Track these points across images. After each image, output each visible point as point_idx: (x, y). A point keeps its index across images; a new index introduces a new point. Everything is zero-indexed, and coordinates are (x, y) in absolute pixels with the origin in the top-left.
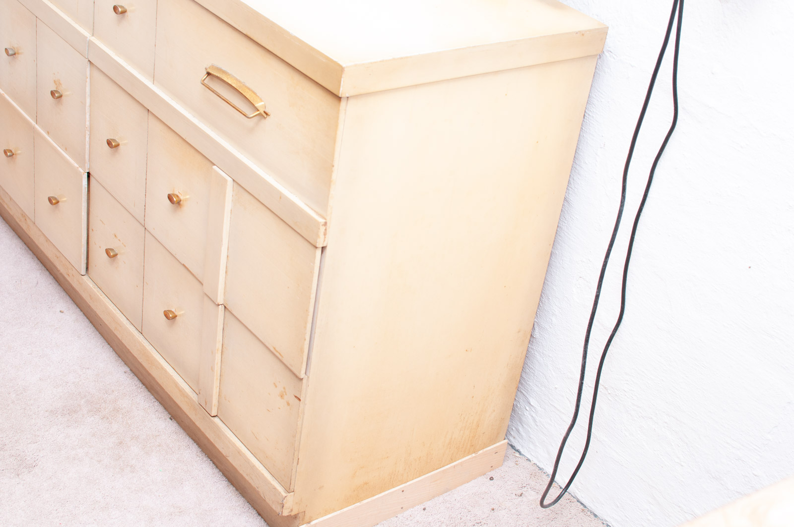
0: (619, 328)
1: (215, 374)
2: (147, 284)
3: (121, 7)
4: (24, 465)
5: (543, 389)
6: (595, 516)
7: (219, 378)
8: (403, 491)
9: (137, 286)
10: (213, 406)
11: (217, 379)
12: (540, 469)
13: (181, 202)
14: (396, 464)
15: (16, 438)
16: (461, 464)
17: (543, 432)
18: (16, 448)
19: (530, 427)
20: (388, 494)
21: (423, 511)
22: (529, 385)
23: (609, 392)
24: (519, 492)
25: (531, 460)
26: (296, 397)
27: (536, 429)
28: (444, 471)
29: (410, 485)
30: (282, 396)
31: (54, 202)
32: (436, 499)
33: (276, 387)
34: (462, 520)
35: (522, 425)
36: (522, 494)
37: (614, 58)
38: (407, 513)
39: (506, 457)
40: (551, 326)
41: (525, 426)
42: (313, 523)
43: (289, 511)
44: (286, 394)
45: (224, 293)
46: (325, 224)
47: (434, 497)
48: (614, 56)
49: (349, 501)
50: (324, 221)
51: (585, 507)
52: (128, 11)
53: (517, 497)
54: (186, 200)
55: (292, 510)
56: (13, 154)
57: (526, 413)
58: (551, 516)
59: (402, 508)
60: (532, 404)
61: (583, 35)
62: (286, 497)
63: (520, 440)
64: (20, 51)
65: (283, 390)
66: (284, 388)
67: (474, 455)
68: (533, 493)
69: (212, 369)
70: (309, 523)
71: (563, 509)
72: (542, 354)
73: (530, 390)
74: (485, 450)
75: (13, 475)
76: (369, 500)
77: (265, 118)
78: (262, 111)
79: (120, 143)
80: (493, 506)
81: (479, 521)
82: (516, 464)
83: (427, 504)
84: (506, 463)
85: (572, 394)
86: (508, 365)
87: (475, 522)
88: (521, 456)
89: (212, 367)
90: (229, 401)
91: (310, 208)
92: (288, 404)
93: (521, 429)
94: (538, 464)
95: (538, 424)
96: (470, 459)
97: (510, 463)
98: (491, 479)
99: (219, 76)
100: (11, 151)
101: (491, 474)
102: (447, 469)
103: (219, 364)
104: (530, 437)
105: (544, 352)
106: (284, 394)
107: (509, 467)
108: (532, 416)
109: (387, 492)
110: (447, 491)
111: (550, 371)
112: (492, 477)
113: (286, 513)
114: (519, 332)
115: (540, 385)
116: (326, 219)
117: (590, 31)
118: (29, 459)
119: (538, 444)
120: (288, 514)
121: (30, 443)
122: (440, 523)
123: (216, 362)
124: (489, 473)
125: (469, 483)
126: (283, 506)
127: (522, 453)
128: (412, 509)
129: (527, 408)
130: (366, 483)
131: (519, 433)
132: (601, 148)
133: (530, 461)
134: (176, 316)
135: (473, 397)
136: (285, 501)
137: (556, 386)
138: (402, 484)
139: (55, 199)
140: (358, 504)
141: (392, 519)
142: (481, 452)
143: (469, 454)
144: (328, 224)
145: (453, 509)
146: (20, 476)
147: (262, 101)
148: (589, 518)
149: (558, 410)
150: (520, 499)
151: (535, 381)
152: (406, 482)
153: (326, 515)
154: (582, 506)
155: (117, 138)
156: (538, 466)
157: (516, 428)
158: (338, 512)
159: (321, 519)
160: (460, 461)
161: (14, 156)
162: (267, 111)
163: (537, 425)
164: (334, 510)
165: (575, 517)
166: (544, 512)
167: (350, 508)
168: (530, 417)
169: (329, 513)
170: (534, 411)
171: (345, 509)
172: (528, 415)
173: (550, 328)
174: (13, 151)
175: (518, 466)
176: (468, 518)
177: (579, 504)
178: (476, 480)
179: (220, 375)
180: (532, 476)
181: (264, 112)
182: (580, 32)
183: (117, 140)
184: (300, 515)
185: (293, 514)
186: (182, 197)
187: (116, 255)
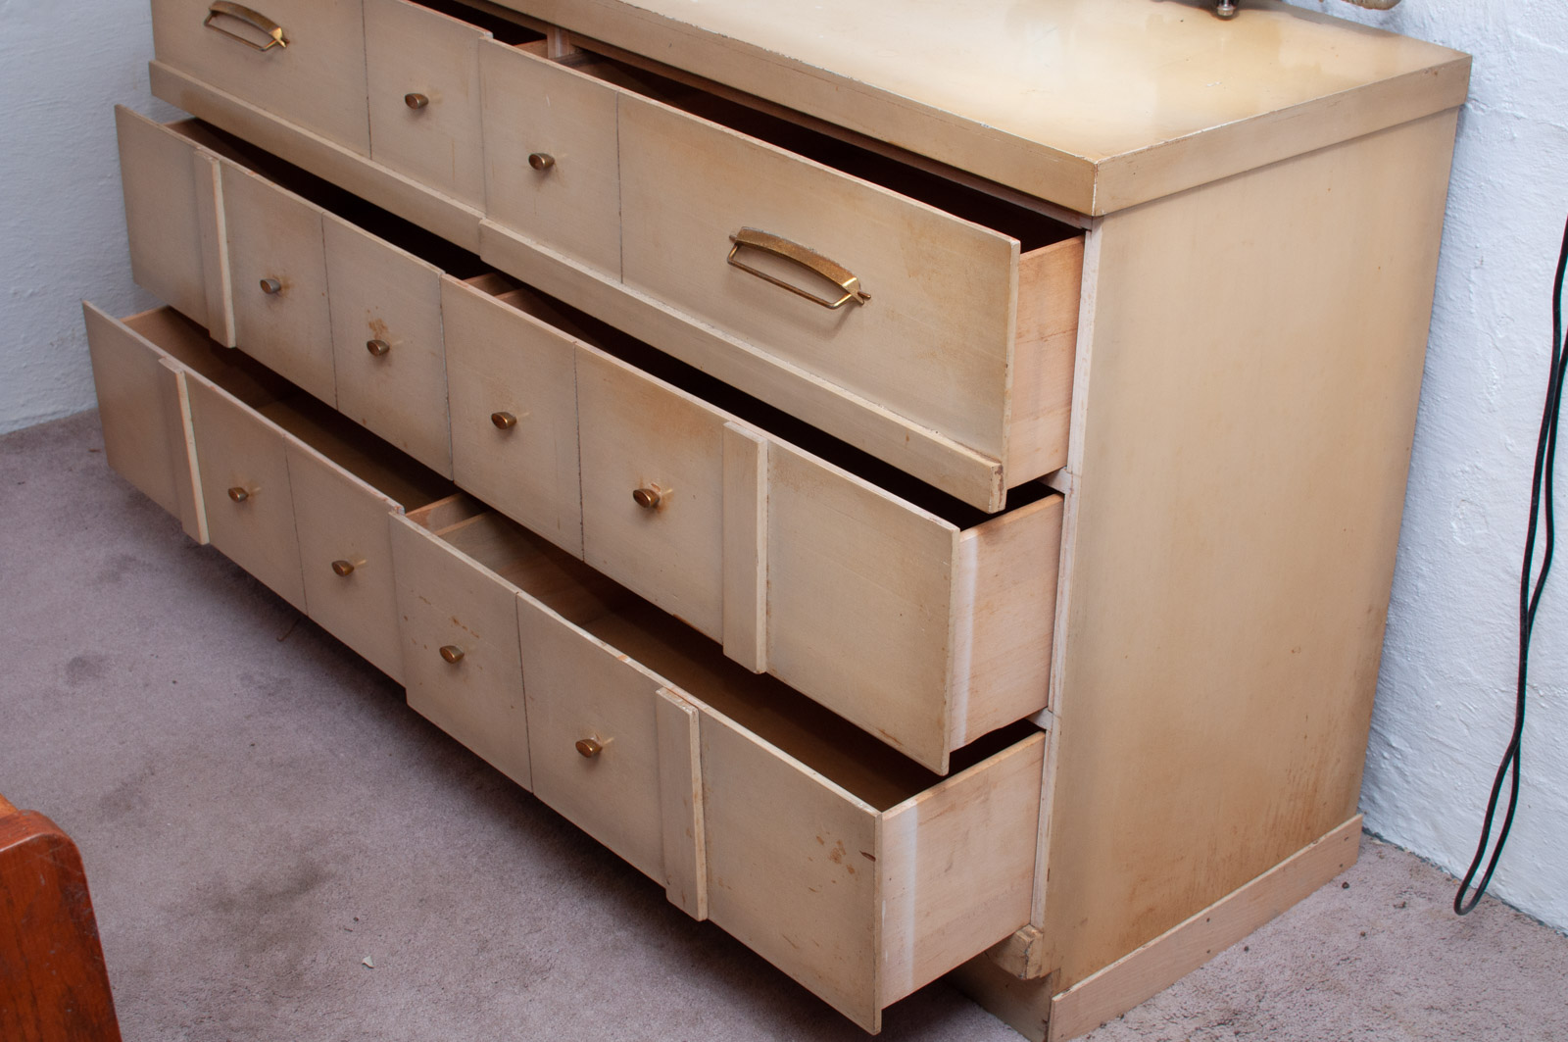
0: (1549, 577)
1: (696, 841)
2: (533, 699)
3: (545, 156)
4: (532, 969)
5: (1414, 713)
6: (1540, 923)
7: (703, 848)
8: (1208, 920)
9: (512, 707)
10: (699, 902)
11: (701, 850)
12: (1423, 860)
13: (660, 503)
14: (1194, 870)
15: (501, 928)
16: (1294, 863)
17: (1422, 793)
18: (508, 943)
19: (1395, 789)
20: (1185, 927)
21: (1244, 954)
22: (1385, 712)
23: (1541, 693)
24: (1398, 901)
25: (1403, 847)
26: (865, 854)
27: (1407, 790)
28: (1268, 878)
29: (1218, 908)
30: (836, 859)
31: (344, 570)
32: (1261, 930)
33: (823, 843)
34: (1316, 959)
35: (1379, 788)
36: (1405, 903)
37: (1483, 110)
38: (1219, 959)
39: (1361, 848)
40: (1417, 597)
41: (1384, 788)
42: (1075, 988)
43: (1037, 968)
44: (845, 854)
45: (767, 651)
46: (1000, 470)
47: (1256, 928)
48: (1482, 106)
49: (1125, 946)
50: (998, 464)
51: (1518, 910)
52: (556, 162)
53: (1398, 910)
54: (670, 496)
55: (1040, 967)
56: (247, 496)
57: (1385, 765)
58: (1465, 932)
59: (1208, 952)
60: (1394, 745)
61: (1436, 74)
62: (1031, 942)
63: (1377, 815)
64: (290, 282)
65: (837, 846)
66: (839, 843)
67: (1312, 845)
68: (1421, 900)
69: (690, 833)
70: (1067, 989)
71: (1482, 920)
72: (1404, 652)
73: (1387, 722)
74: (1329, 834)
75: (518, 987)
76: (1157, 940)
77: (861, 305)
78: (854, 293)
79: (517, 418)
80: (1364, 929)
81: (1345, 957)
82: (1381, 857)
83: (1250, 941)
84: (1362, 858)
85: (1471, 710)
86: (1355, 673)
87: (1339, 958)
88: (1384, 844)
89: (688, 830)
90: (729, 888)
91: (967, 447)
92: (851, 871)
93: (1377, 796)
94: (1417, 851)
95: (1410, 779)
96: (1307, 852)
97: (1369, 856)
98: (1345, 886)
99: (762, 245)
100: (241, 490)
101: (1341, 879)
102: (1274, 874)
103: (701, 821)
104: (1397, 807)
105: (1409, 646)
106: (841, 853)
107: (1370, 863)
108: (1397, 768)
109: (1183, 924)
110: (1277, 914)
111: (1423, 677)
112: (1346, 883)
113: (1031, 974)
114: (1370, 611)
115: (1405, 708)
116: (1000, 462)
117: (1445, 65)
118: (535, 958)
119: (1413, 816)
120: (1035, 976)
121: (530, 932)
122: (1279, 968)
123: (695, 818)
124: (1339, 878)
125: (1311, 898)
126: (1027, 961)
127: (1385, 838)
128: (1224, 953)
129: (1386, 754)
130: (1151, 910)
131: (1374, 802)
132: (1476, 268)
133: (1402, 850)
134: (601, 749)
135: (1306, 737)
136: (1030, 950)
137: (1439, 703)
138: (1205, 907)
139: (346, 564)
140: (1140, 949)
141: (1194, 972)
142: (1323, 838)
143: (1305, 843)
144: (1005, 470)
145: (1294, 943)
146: (530, 989)
147: (852, 276)
148: (1532, 928)
149: (1447, 746)
150: (1403, 912)
151: (1395, 702)
152: (1210, 905)
153: (1092, 973)
154: (1513, 911)
155: (509, 410)
156: (1417, 856)
157: (1366, 796)
158: (1112, 966)
159: (1085, 982)
160: (1292, 858)
161: (249, 498)
162: (863, 290)
163: (1408, 782)
164: (1104, 964)
165: (1506, 928)
166: (1451, 929)
167: (1129, 956)
168: (1393, 770)
169: (1098, 970)
170: (1400, 757)
171: (1121, 961)
172: (1389, 768)
173: (1416, 601)
174: (247, 490)
175: (1384, 860)
176: (1325, 953)
177: (1507, 907)
178: (1319, 892)
179: (706, 843)
180: (1413, 872)
181: (859, 294)
182: (1431, 69)
183: (511, 414)
184: (1052, 976)
185: (1042, 974)
186: (660, 494)
187: (460, 657)
